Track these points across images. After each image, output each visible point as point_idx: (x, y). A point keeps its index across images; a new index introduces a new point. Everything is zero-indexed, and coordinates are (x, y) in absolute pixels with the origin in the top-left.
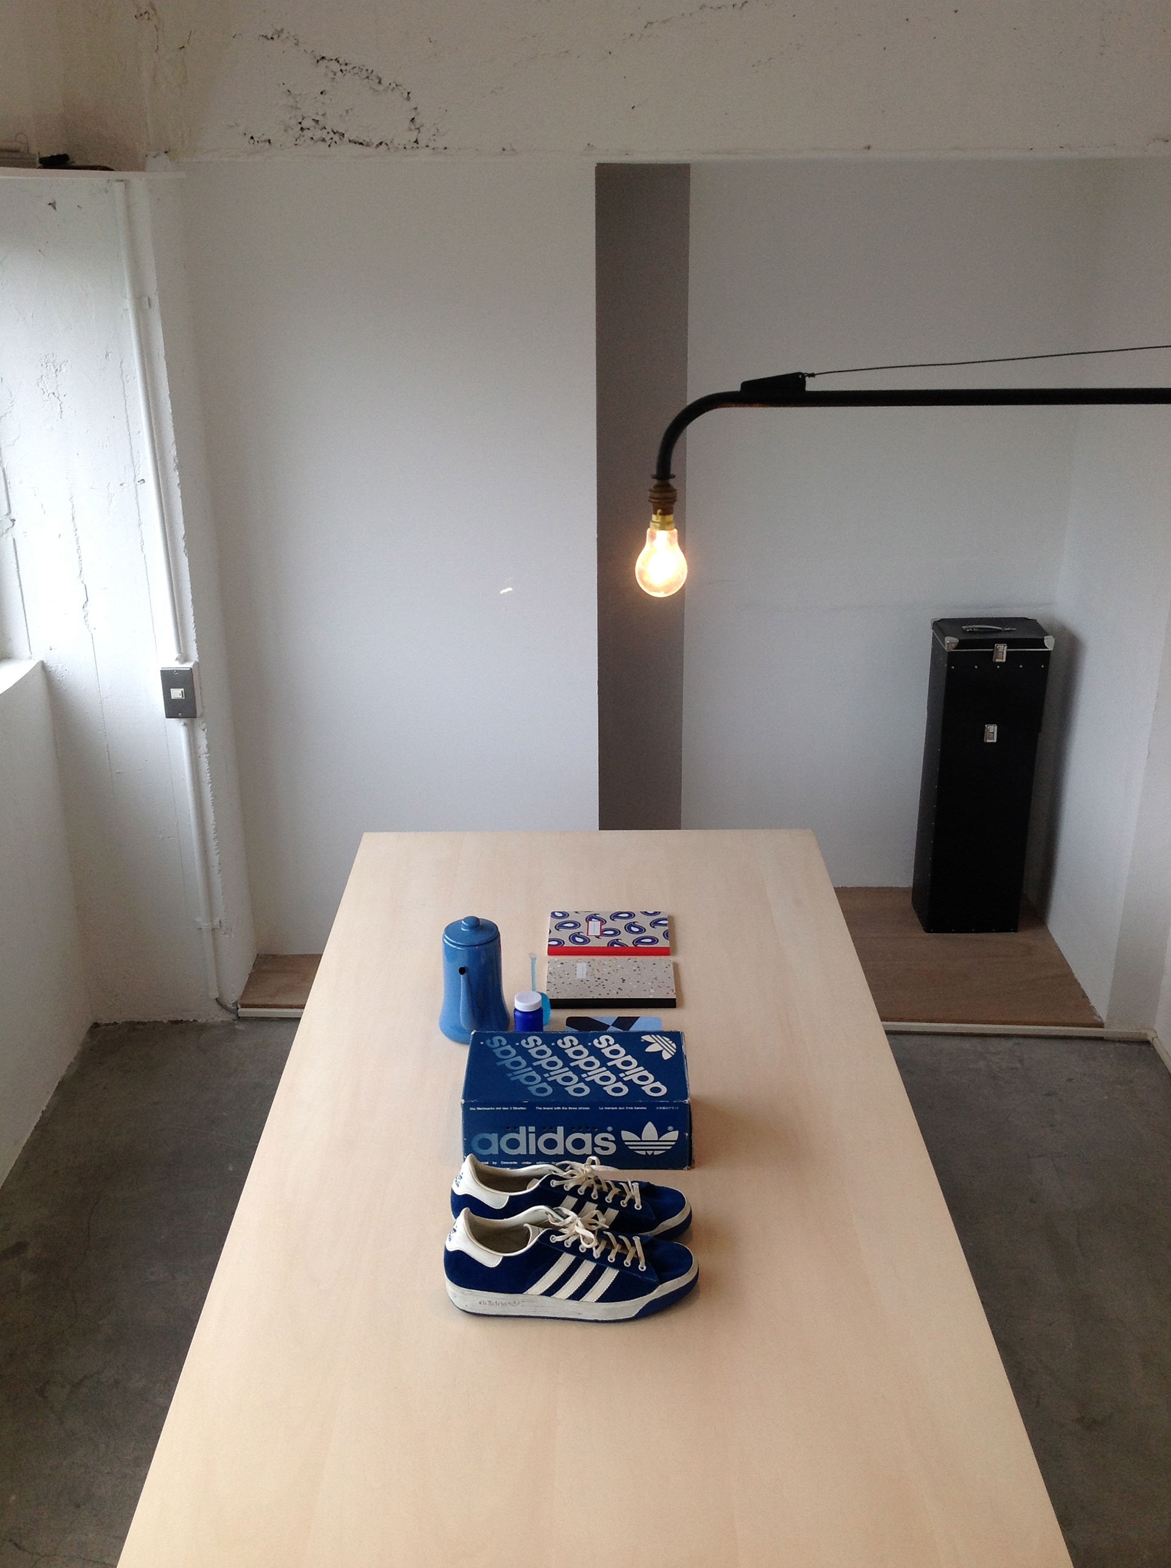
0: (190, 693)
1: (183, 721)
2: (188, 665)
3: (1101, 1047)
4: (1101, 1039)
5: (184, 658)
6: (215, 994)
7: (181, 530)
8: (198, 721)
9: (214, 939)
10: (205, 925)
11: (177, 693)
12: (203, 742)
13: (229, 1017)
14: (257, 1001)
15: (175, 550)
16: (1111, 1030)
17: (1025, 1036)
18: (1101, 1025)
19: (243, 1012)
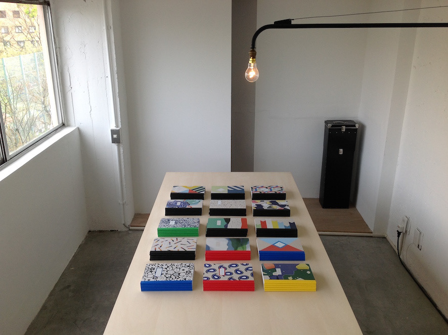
0: (119, 136)
1: (116, 144)
2: (118, 129)
3: (372, 239)
4: (372, 237)
5: (117, 126)
6: (123, 223)
7: (117, 91)
8: (120, 144)
9: (123, 207)
10: (121, 203)
11: (115, 136)
12: (122, 150)
13: (127, 229)
14: (135, 225)
15: (115, 97)
16: (375, 234)
17: (350, 236)
18: (372, 233)
19: (131, 228)
